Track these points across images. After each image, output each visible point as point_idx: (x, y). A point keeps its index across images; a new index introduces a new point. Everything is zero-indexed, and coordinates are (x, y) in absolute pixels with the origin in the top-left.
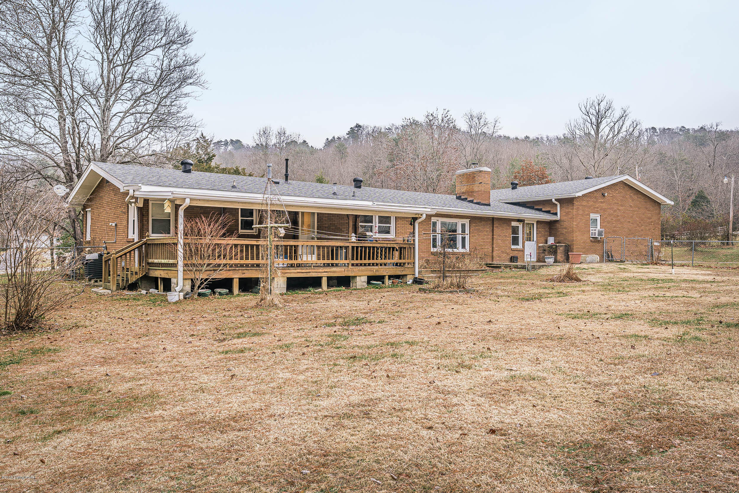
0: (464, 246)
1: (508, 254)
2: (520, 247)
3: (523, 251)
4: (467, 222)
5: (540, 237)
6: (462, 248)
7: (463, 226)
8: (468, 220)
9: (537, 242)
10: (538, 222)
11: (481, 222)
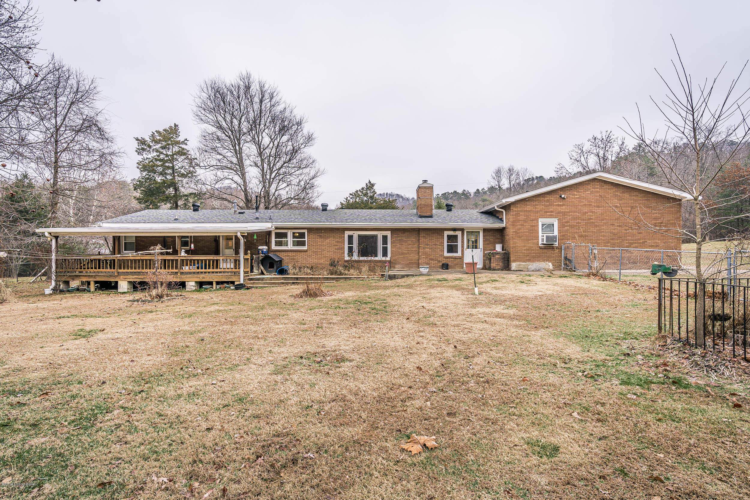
0: (385, 254)
1: (439, 261)
2: (459, 254)
3: (461, 258)
4: (388, 234)
5: (488, 244)
6: (383, 256)
7: (385, 238)
8: (390, 232)
9: (484, 250)
10: (485, 230)
11: (404, 233)
